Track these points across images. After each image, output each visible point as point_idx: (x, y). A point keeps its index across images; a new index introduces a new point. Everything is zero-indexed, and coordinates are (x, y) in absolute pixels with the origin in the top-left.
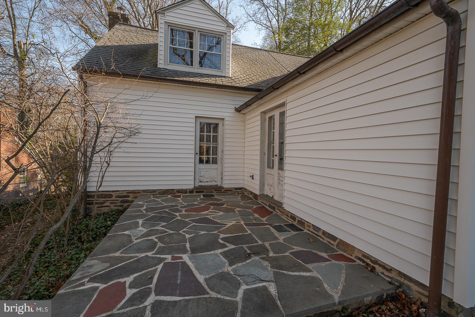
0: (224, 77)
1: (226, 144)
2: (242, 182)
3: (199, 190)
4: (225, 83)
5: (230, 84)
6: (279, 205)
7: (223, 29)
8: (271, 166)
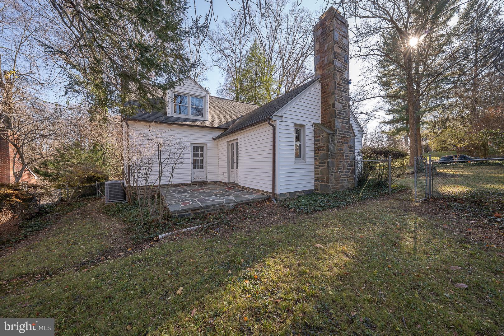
0: (206, 121)
1: (208, 158)
2: (218, 178)
3: (194, 183)
4: (207, 125)
5: (209, 126)
6: (237, 185)
7: (204, 94)
8: (233, 168)
